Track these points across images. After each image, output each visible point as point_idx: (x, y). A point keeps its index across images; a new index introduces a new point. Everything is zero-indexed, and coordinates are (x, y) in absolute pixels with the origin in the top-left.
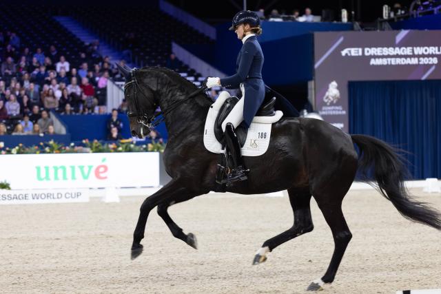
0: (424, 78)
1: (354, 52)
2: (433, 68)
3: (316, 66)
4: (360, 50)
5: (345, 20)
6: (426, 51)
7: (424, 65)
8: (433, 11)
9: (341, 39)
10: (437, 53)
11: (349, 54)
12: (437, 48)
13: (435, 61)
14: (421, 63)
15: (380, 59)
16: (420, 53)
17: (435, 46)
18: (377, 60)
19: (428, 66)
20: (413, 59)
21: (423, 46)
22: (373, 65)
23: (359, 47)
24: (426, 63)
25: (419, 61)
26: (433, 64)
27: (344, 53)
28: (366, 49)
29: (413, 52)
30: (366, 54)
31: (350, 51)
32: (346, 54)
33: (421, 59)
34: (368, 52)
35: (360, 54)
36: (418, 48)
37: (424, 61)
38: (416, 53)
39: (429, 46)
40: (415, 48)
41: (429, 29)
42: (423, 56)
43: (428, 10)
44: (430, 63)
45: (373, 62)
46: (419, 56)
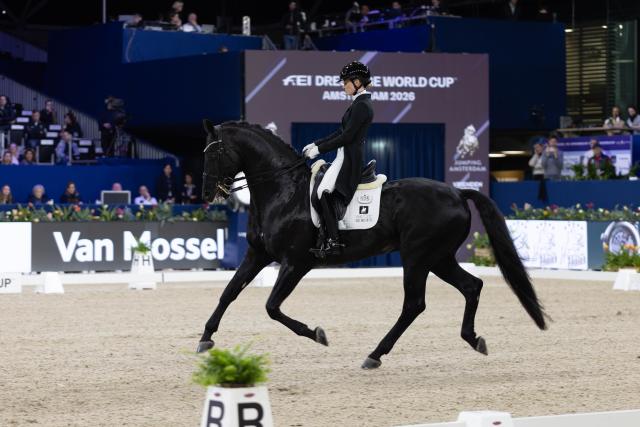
0: (396, 121)
1: (301, 80)
2: (409, 107)
3: (247, 99)
4: (309, 78)
5: (247, 32)
6: (399, 82)
7: (397, 101)
8: (387, 25)
9: (284, 62)
10: (415, 85)
11: (294, 84)
12: (414, 79)
13: (411, 96)
14: (392, 99)
15: (337, 93)
16: (392, 85)
17: (411, 76)
18: (332, 93)
19: (402, 104)
20: (381, 93)
21: (396, 76)
22: (327, 100)
23: (307, 74)
24: (399, 99)
25: (390, 96)
26: (409, 102)
27: (286, 81)
28: (318, 77)
29: (382, 83)
30: (318, 84)
31: (295, 79)
32: (290, 83)
33: (393, 93)
34: (320, 81)
35: (309, 83)
36: (389, 78)
37: (397, 96)
38: (386, 85)
39: (403, 76)
40: (384, 78)
41: (403, 50)
42: (396, 89)
43: (379, 23)
44: (405, 99)
45: (327, 96)
46: (389, 89)
